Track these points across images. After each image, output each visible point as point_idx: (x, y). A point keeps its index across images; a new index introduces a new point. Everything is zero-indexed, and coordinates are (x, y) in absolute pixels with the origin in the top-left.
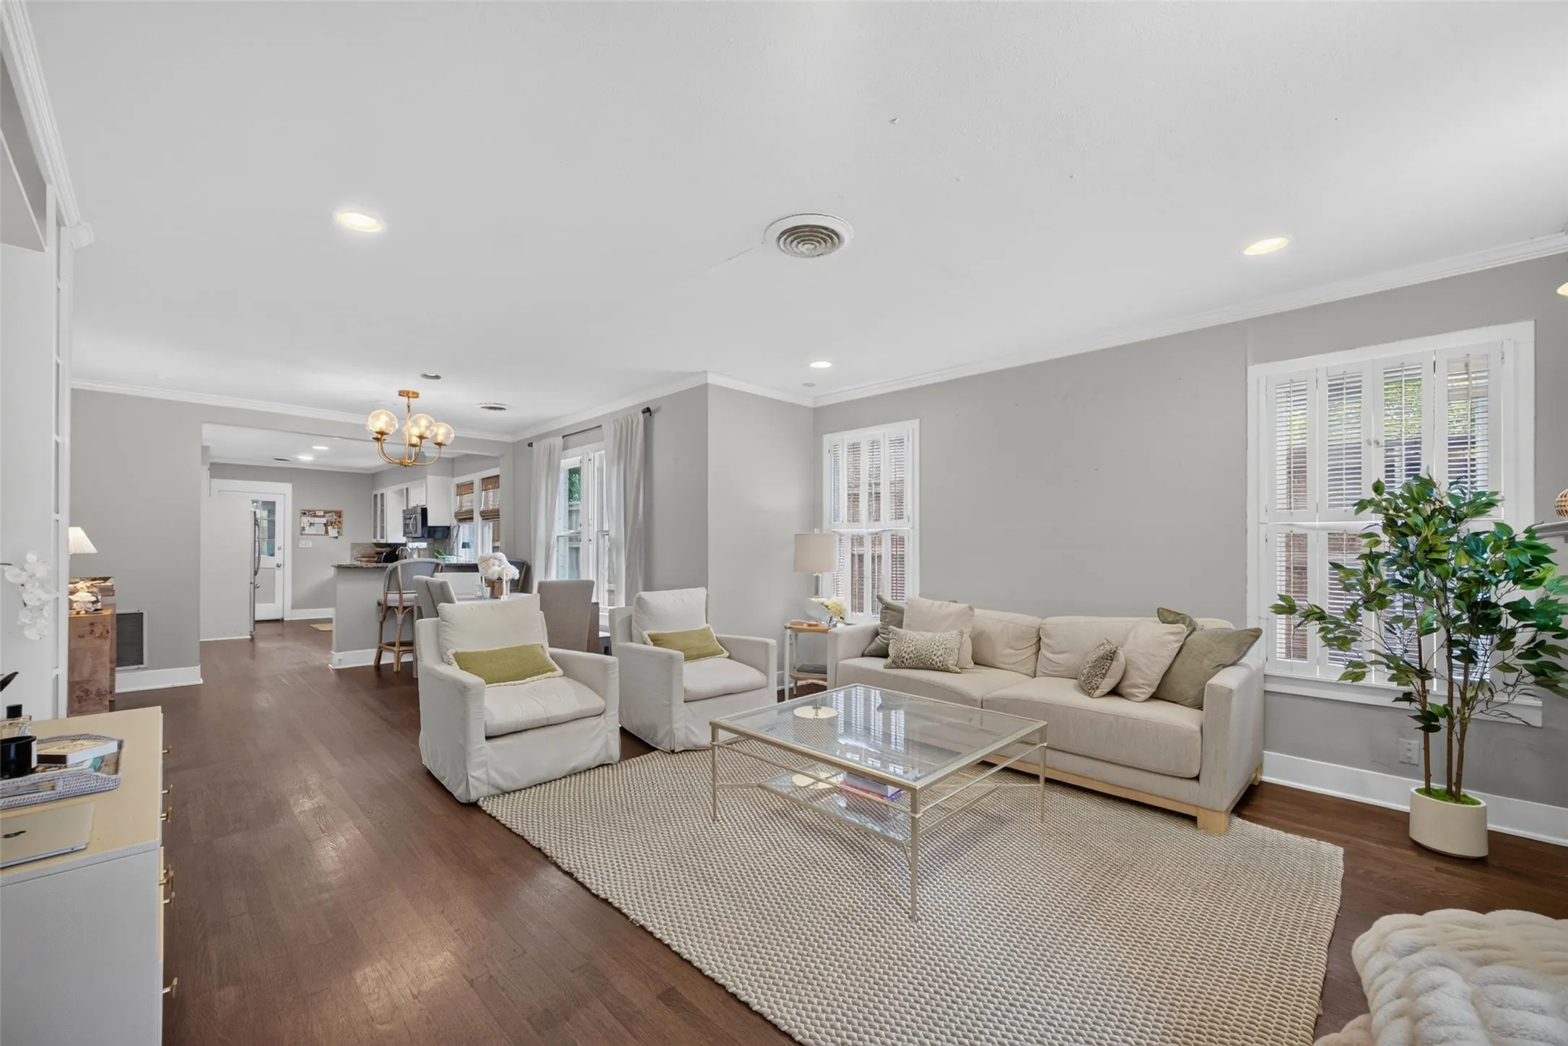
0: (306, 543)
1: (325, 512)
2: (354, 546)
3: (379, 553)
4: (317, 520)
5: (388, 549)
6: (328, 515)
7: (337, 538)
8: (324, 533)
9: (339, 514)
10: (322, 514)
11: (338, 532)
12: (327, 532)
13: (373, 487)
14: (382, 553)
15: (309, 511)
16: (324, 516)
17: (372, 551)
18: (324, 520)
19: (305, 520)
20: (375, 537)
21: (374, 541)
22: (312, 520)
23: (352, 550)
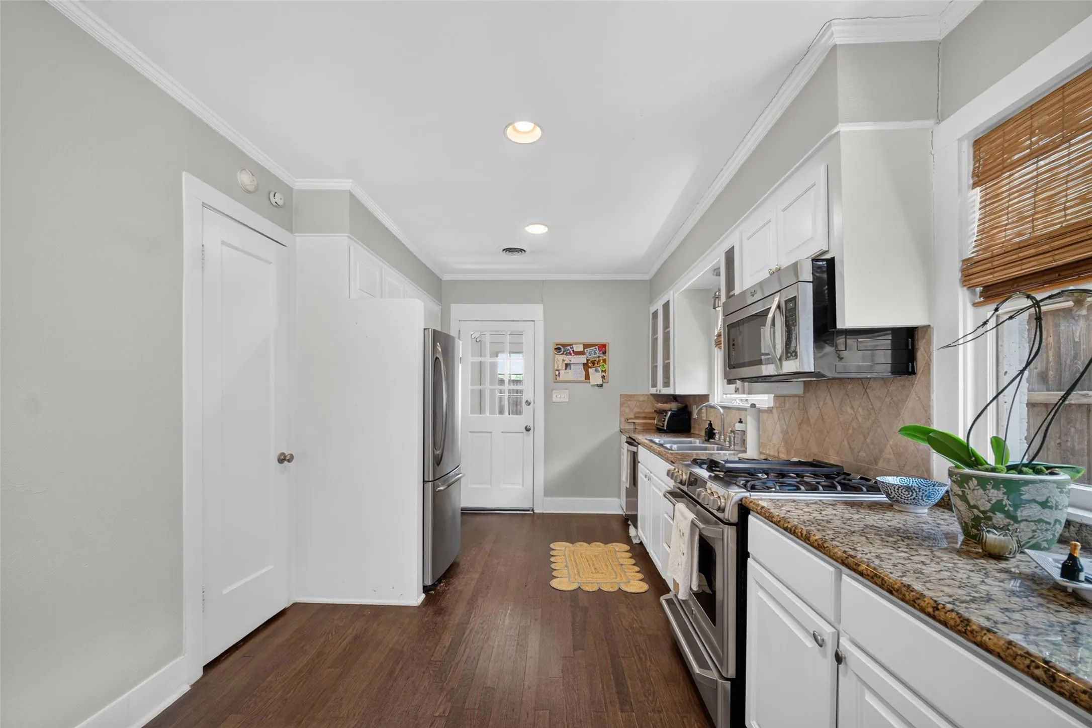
0: (561, 396)
1: (586, 346)
2: (626, 399)
3: (661, 412)
4: (574, 359)
5: (674, 406)
6: (587, 350)
7: (601, 386)
8: (583, 379)
9: (603, 348)
10: (580, 348)
11: (603, 377)
12: (587, 377)
13: (652, 299)
14: (666, 412)
15: (564, 346)
16: (582, 353)
17: (649, 409)
18: (583, 359)
19: (560, 357)
20: (654, 385)
21: (653, 391)
22: (567, 358)
23: (622, 405)
